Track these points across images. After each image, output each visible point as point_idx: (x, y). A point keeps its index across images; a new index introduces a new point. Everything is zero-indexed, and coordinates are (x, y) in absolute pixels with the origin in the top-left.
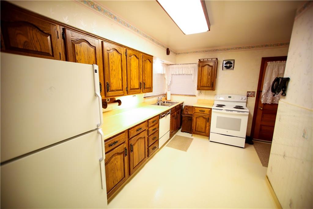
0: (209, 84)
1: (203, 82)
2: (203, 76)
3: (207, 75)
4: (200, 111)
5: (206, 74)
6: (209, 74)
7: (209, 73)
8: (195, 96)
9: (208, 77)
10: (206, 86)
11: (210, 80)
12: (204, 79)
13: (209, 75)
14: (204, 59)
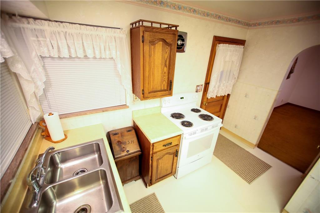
0: (165, 85)
1: (153, 80)
2: (154, 66)
3: (162, 65)
4: (163, 146)
5: (160, 61)
6: (164, 64)
7: (166, 61)
8: (124, 106)
9: (163, 70)
10: (159, 89)
11: (167, 77)
12: (156, 73)
13: (166, 65)
14: (152, 22)
